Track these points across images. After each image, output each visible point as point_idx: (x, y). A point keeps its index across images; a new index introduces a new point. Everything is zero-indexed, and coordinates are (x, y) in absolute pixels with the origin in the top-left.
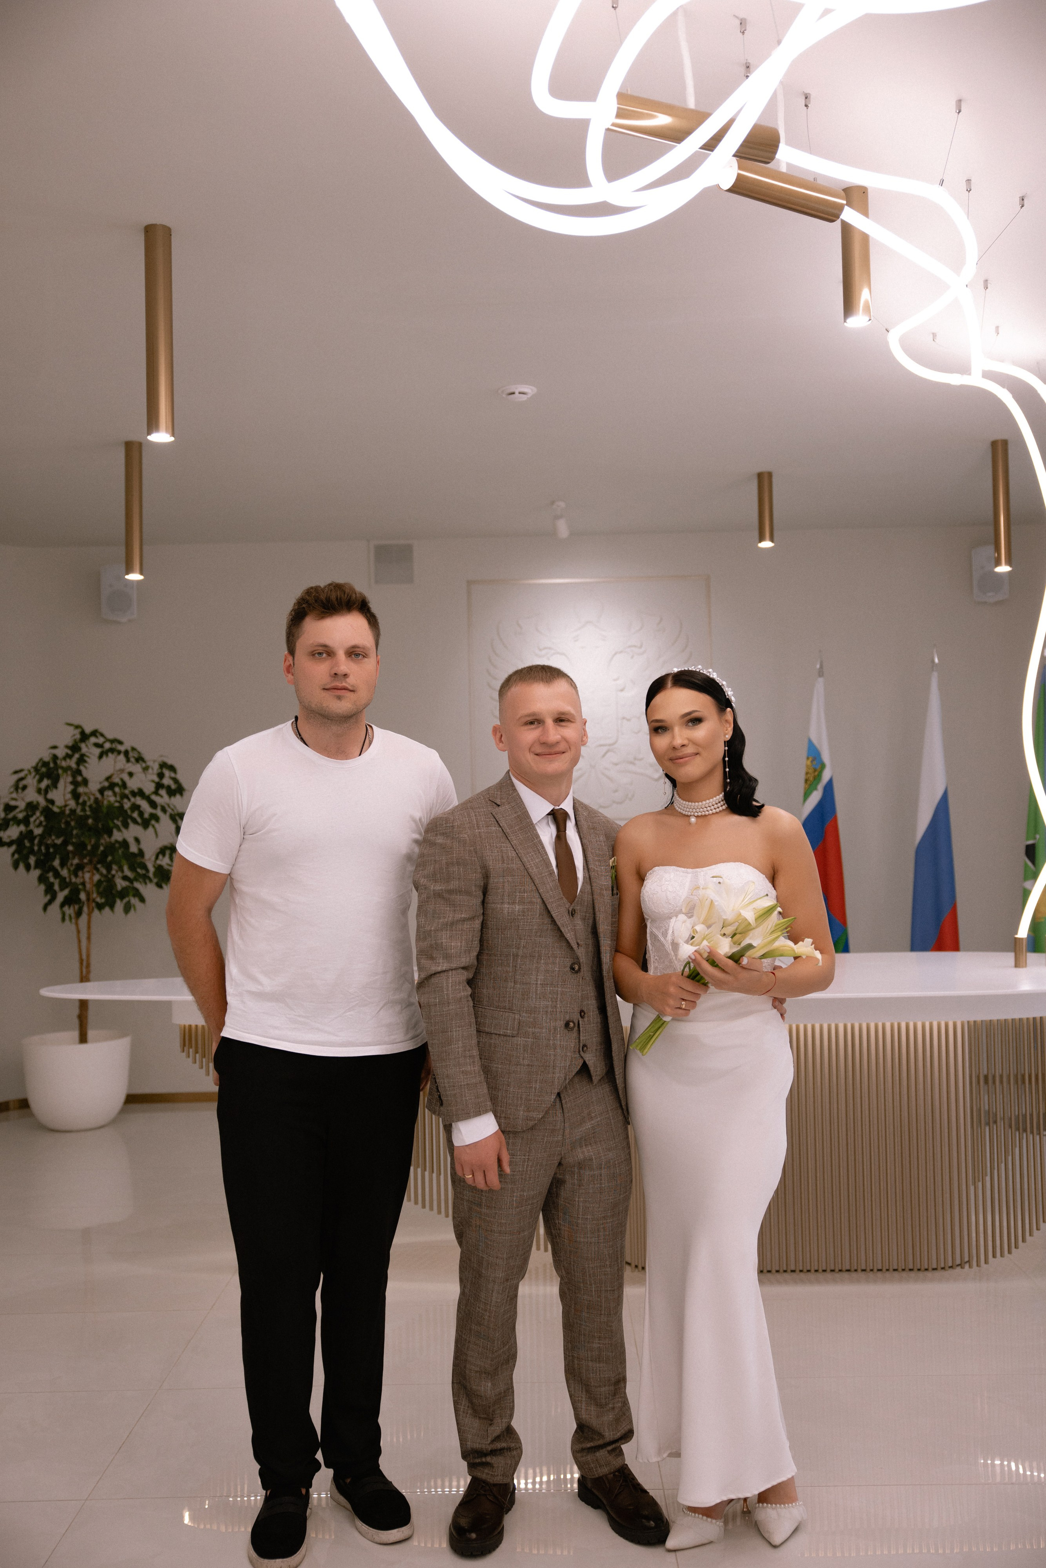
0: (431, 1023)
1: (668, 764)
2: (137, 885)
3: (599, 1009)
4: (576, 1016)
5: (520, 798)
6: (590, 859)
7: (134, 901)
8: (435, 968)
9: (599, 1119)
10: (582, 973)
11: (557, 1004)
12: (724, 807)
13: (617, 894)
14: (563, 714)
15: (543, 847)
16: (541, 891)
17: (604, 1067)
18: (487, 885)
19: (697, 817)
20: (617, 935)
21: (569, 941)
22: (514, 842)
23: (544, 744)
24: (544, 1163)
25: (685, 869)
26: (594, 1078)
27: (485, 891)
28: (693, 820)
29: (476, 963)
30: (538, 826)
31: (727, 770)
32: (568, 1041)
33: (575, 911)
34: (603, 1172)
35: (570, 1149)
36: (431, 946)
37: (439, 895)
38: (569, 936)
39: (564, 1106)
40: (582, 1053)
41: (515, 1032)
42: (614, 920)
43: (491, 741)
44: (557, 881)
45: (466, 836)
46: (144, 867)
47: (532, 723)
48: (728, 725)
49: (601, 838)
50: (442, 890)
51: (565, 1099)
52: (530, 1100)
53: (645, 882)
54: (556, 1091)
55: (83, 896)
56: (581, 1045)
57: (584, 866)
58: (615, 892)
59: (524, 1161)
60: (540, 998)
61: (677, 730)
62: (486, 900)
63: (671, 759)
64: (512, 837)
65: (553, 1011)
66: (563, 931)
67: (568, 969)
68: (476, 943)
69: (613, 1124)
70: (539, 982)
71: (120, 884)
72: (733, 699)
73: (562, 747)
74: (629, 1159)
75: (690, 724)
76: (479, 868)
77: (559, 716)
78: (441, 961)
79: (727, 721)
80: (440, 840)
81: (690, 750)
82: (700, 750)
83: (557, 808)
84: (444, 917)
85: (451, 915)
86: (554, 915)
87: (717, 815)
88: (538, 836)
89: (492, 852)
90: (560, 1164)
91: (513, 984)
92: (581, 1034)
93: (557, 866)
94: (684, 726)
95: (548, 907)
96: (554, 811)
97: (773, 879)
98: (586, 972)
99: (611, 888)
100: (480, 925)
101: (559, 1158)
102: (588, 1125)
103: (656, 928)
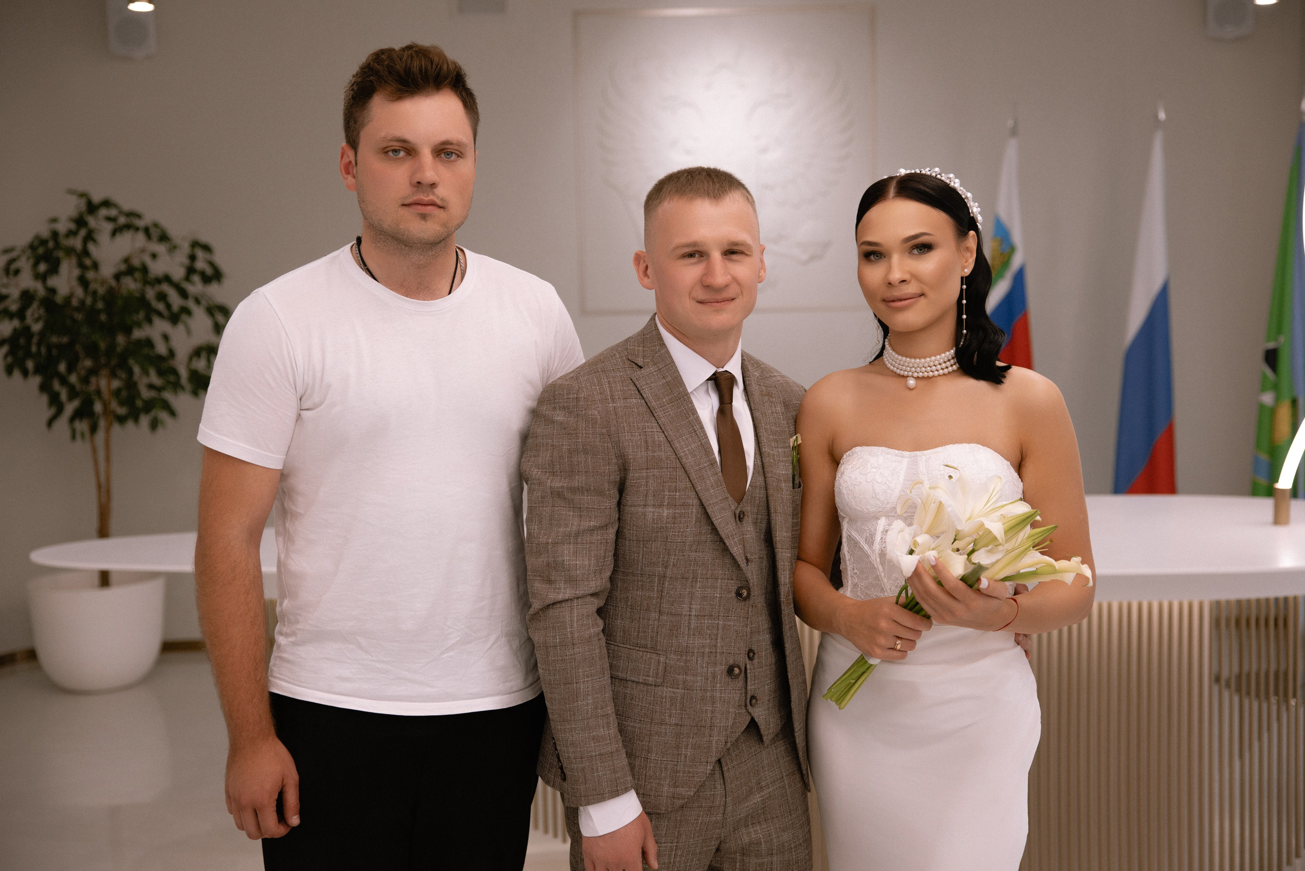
0: (549, 670)
1: (882, 306)
2: (168, 395)
3: (773, 645)
4: (742, 659)
5: (671, 357)
6: (764, 440)
7: (163, 415)
8: (553, 596)
9: (771, 789)
10: (751, 602)
11: (717, 642)
12: (955, 367)
13: (800, 487)
14: (736, 244)
15: (702, 427)
16: (699, 488)
17: (779, 722)
18: (625, 480)
19: (917, 378)
20: (798, 540)
21: (736, 557)
22: (663, 420)
23: (708, 287)
24: (698, 851)
25: (900, 452)
26: (765, 738)
27: (622, 488)
28: (912, 382)
29: (609, 585)
30: (694, 395)
31: (964, 317)
32: (731, 693)
33: (744, 514)
34: (775, 858)
35: (732, 830)
36: (548, 565)
37: (558, 494)
38: (736, 550)
39: (726, 775)
40: (749, 707)
41: (659, 681)
42: (795, 521)
43: (632, 272)
44: (720, 474)
45: (596, 413)
46: (175, 372)
47: (691, 255)
48: (968, 255)
49: (779, 409)
50: (563, 487)
51: (727, 765)
52: (677, 772)
53: (842, 468)
54: (714, 759)
55: (98, 407)
56: (749, 697)
57: (755, 449)
58: (797, 482)
59: (671, 850)
60: (694, 635)
61: (896, 258)
62: (623, 502)
63: (885, 301)
64: (659, 413)
65: (711, 652)
66: (728, 544)
67: (733, 595)
68: (610, 560)
69: (788, 794)
70: (693, 613)
71: (146, 394)
72: (980, 218)
73: (732, 291)
74: (808, 841)
75: (915, 251)
76: (613, 457)
77: (729, 248)
78: (562, 585)
79: (967, 249)
80: (560, 417)
81: (911, 289)
82: (926, 290)
83: (721, 370)
84: (566, 525)
85: (576, 523)
86: (715, 522)
87: (944, 377)
88: (694, 411)
89: (632, 436)
90: (718, 850)
91: (657, 615)
92: (749, 683)
93: (720, 451)
94: (907, 254)
95: (708, 511)
96: (717, 375)
97: (1019, 468)
98: (759, 598)
99: (791, 479)
100: (614, 534)
101: (717, 843)
102: (757, 798)
103: (857, 531)
